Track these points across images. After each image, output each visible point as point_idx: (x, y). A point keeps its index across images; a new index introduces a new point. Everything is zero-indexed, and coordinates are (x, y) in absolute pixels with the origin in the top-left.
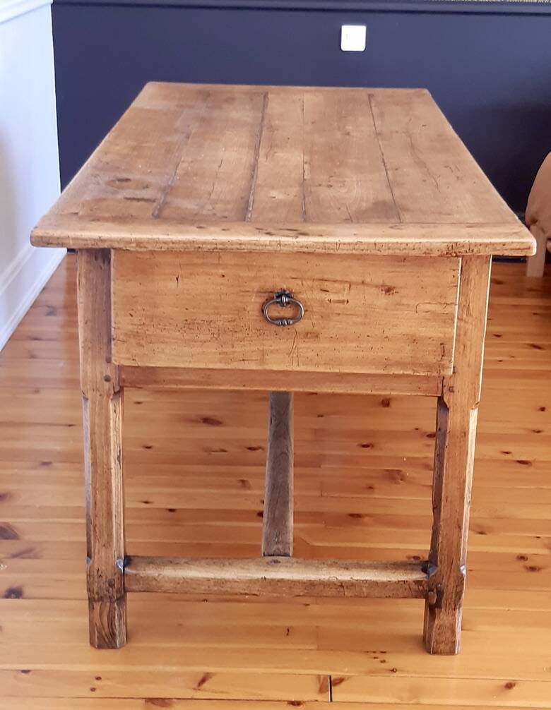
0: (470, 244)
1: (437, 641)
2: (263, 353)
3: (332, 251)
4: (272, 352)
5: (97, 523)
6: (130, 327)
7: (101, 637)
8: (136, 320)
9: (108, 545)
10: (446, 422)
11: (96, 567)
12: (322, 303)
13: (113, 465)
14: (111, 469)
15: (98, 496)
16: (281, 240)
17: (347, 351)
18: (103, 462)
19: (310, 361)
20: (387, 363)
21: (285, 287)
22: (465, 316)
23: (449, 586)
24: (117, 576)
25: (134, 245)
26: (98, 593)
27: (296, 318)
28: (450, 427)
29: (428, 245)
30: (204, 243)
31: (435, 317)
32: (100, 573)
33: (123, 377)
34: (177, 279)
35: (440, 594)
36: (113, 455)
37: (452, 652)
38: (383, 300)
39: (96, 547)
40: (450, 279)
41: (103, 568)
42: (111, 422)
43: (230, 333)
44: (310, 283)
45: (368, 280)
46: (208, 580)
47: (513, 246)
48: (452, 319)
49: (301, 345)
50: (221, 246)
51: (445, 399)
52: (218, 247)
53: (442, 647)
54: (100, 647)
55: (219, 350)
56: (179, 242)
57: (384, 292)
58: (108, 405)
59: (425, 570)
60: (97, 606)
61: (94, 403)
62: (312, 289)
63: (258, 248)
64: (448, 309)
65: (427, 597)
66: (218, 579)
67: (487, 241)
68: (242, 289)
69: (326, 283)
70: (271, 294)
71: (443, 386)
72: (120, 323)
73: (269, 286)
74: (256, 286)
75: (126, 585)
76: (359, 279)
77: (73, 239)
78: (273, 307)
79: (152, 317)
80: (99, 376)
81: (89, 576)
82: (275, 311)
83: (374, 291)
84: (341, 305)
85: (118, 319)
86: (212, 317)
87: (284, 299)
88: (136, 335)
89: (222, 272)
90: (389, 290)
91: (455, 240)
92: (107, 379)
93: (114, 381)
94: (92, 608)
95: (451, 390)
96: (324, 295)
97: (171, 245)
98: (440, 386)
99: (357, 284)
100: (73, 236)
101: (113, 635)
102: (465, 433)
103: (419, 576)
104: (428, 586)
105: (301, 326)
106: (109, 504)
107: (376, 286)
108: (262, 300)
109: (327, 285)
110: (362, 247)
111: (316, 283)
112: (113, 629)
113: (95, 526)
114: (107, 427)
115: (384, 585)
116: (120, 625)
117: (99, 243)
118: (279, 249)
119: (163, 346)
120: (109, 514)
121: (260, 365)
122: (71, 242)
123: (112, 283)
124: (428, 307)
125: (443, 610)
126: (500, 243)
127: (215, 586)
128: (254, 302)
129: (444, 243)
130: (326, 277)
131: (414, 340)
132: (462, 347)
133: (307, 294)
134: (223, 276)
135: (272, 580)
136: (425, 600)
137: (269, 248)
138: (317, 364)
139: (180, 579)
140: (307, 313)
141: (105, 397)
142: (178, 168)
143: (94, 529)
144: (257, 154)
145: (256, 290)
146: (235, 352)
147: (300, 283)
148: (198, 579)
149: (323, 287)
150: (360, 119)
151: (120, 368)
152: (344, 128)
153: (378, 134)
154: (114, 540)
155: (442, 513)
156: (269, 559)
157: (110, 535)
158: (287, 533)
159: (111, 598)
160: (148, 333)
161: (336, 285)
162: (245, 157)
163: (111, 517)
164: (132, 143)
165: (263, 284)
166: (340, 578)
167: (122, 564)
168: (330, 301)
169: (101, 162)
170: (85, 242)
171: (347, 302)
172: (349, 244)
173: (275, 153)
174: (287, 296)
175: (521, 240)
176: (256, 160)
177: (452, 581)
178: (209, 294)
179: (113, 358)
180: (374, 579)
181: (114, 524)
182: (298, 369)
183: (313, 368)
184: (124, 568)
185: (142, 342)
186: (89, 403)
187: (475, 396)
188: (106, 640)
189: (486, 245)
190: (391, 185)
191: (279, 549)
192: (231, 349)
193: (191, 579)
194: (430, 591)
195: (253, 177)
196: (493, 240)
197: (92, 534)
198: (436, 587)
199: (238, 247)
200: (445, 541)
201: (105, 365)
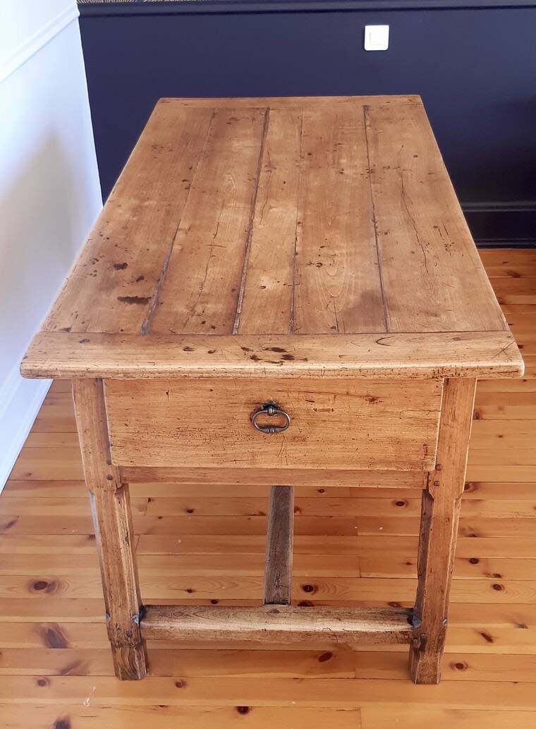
1: (420, 675)
2: (253, 454)
3: (317, 377)
4: (261, 454)
5: (112, 590)
6: (125, 435)
7: (124, 672)
8: (131, 429)
9: (123, 606)
10: (431, 510)
11: (114, 622)
12: (308, 411)
13: (121, 545)
14: (120, 549)
15: (111, 570)
16: (266, 367)
17: (335, 452)
18: (112, 543)
19: (299, 461)
20: (372, 462)
21: (272, 399)
22: (450, 422)
23: (433, 634)
24: (133, 629)
25: (122, 375)
26: (118, 642)
27: (282, 427)
28: (434, 513)
29: (414, 371)
30: (190, 372)
31: (417, 422)
32: (118, 627)
33: (124, 476)
34: (167, 393)
35: (424, 641)
36: (121, 537)
37: (434, 682)
38: (367, 409)
39: (113, 608)
40: (433, 389)
41: (122, 623)
42: (117, 512)
43: (221, 438)
44: (296, 395)
45: (352, 391)
46: (215, 631)
47: (502, 370)
48: (435, 424)
49: (289, 448)
50: (207, 375)
51: (431, 492)
52: (204, 375)
53: (425, 679)
54: (124, 679)
55: (212, 452)
56: (166, 372)
57: (368, 402)
58: (112, 498)
59: (410, 622)
60: (119, 651)
61: (99, 497)
62: (298, 400)
63: (243, 376)
64: (432, 415)
65: (412, 643)
66: (224, 631)
67: (474, 365)
68: (231, 401)
69: (311, 395)
70: (258, 405)
71: (428, 482)
72: (117, 431)
73: (256, 398)
74: (243, 398)
75: (142, 636)
76: (345, 390)
77: (62, 371)
78: (260, 417)
79: (147, 426)
80: (101, 475)
81: (109, 629)
82: (263, 419)
83: (357, 400)
84: (327, 413)
85: (114, 428)
86: (203, 425)
87: (271, 411)
88: (132, 441)
89: (211, 387)
90: (373, 400)
91: (442, 365)
92: (110, 478)
93: (116, 478)
94: (114, 652)
95: (436, 484)
96: (309, 405)
97: (157, 375)
98: (426, 480)
99: (342, 395)
100: (61, 369)
101: (134, 671)
102: (449, 519)
103: (404, 627)
104: (413, 635)
105: (287, 432)
106: (121, 576)
107: (361, 397)
108: (250, 411)
109: (314, 396)
110: (346, 373)
111: (302, 395)
112: (133, 666)
113: (110, 593)
114: (113, 516)
115: (373, 635)
116: (140, 664)
117: (87, 374)
118: (264, 376)
119: (158, 450)
120: (122, 583)
121: (251, 464)
122: (60, 374)
123: (105, 398)
124: (412, 414)
125: (426, 653)
126: (487, 368)
127: (221, 635)
128: (243, 414)
129: (429, 368)
130: (310, 389)
131: (397, 442)
132: (447, 448)
133: (293, 404)
134: (212, 390)
135: (272, 631)
136: (409, 646)
137: (254, 375)
138: (305, 463)
139: (189, 630)
140: (294, 421)
141: (109, 493)
142: (176, 242)
143: (110, 595)
144: (253, 211)
145: (244, 401)
146: (226, 454)
147: (286, 395)
148: (206, 631)
149: (308, 398)
150: (355, 148)
151: (120, 468)
152: (338, 163)
153: (371, 172)
154: (129, 603)
155: (426, 581)
156: (270, 607)
157: (124, 599)
158: (286, 574)
159: (130, 645)
160: (144, 439)
161: (321, 396)
162: (241, 219)
163: (124, 585)
164: (134, 202)
165: (250, 396)
166: (334, 629)
167: (138, 619)
168: (316, 410)
169: (102, 235)
170: (74, 374)
171: (333, 410)
172: (334, 370)
173: (271, 208)
174: (274, 407)
175: (510, 363)
176: (251, 221)
177: (434, 631)
178: (199, 406)
179: (112, 461)
180: (364, 630)
181: (127, 590)
182: (287, 467)
183: (300, 467)
184: (139, 621)
185: (138, 447)
186: (95, 498)
187: (459, 488)
188: (129, 674)
189: (473, 369)
190: (381, 262)
191: (278, 594)
192: (223, 452)
193: (200, 631)
194: (415, 639)
195: (246, 251)
196: (481, 364)
197: (108, 598)
198: (420, 635)
199: (224, 374)
200: (429, 602)
201: (106, 466)
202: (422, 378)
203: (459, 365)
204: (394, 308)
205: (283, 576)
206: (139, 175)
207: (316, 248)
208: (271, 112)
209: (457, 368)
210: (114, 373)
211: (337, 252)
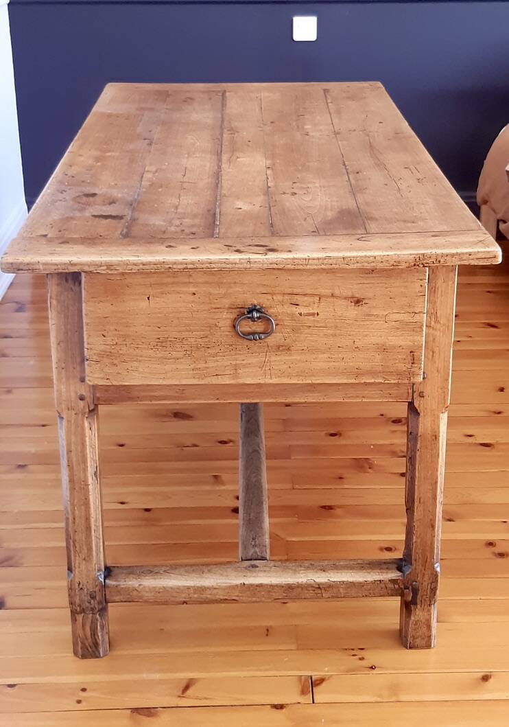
0: (437, 255)
1: (413, 636)
2: (236, 368)
3: (301, 267)
4: (245, 366)
5: (77, 538)
6: (103, 347)
7: (84, 647)
8: (109, 340)
9: (88, 559)
10: (418, 427)
11: (77, 580)
12: (292, 316)
13: (90, 481)
14: (89, 485)
15: (77, 512)
16: (251, 257)
17: (320, 362)
18: (80, 478)
19: (282, 374)
20: (359, 373)
21: (256, 302)
22: (433, 323)
23: (425, 582)
24: (97, 589)
25: (105, 268)
26: (80, 606)
27: (267, 333)
28: (421, 431)
29: (396, 258)
30: (175, 263)
31: (403, 326)
32: (81, 586)
33: (98, 395)
34: (148, 298)
35: (415, 591)
36: (90, 471)
37: (428, 646)
38: (352, 312)
39: (77, 561)
40: (418, 289)
41: (85, 582)
42: (87, 439)
43: (203, 349)
44: (280, 298)
45: (337, 292)
46: (188, 588)
47: (480, 256)
48: (421, 328)
49: (273, 358)
50: (192, 266)
51: (416, 405)
52: (189, 266)
53: (418, 641)
54: (84, 657)
55: (192, 366)
56: (150, 263)
57: (353, 304)
58: (83, 423)
59: (400, 569)
60: (80, 618)
61: (69, 421)
62: (282, 303)
63: (228, 266)
64: (417, 318)
65: (402, 595)
66: (198, 587)
67: (454, 251)
68: (214, 306)
69: (296, 297)
70: (242, 310)
71: (413, 392)
72: (93, 343)
73: (239, 302)
74: (226, 302)
75: (107, 597)
76: (329, 292)
77: (44, 264)
78: (244, 322)
79: (125, 337)
80: (73, 395)
81: (70, 589)
82: (246, 326)
83: (343, 302)
84: (311, 318)
85: (91, 340)
86: (185, 334)
87: (256, 315)
88: (110, 355)
89: (193, 290)
90: (358, 302)
91: (423, 252)
92: (82, 398)
93: (89, 400)
94: (74, 620)
95: (421, 395)
96: (294, 308)
97: (141, 266)
98: (410, 391)
99: (327, 296)
100: (44, 261)
101: (96, 645)
102: (436, 436)
103: (394, 575)
104: (404, 584)
105: (272, 340)
106: (88, 519)
107: (345, 298)
108: (233, 316)
109: (299, 299)
110: (330, 261)
111: (286, 297)
112: (96, 640)
113: (74, 541)
114: (83, 444)
115: (361, 585)
116: (102, 636)
117: (69, 267)
118: (249, 266)
119: (135, 364)
120: (88, 528)
121: (234, 379)
122: (41, 267)
123: (84, 305)
124: (397, 317)
125: (418, 606)
126: (466, 253)
127: (195, 593)
128: (226, 318)
129: (411, 255)
130: (296, 291)
131: (384, 349)
132: (431, 353)
133: (278, 309)
134: (194, 294)
135: (252, 585)
136: (399, 598)
137: (239, 265)
138: (289, 376)
139: (160, 588)
140: (278, 327)
141: (80, 415)
142: (144, 179)
143: (74, 545)
144: (220, 160)
145: (227, 306)
146: (208, 368)
147: (271, 298)
148: (179, 588)
149: (294, 301)
150: (318, 117)
151: (94, 387)
152: (303, 128)
153: (336, 133)
154: (94, 553)
155: (415, 514)
156: (247, 563)
157: (90, 549)
158: (263, 535)
159: (92, 609)
160: (121, 352)
161: (306, 298)
162: (208, 164)
163: (90, 532)
164: (96, 153)
165: (234, 300)
166: (318, 580)
167: (103, 576)
168: (301, 314)
169: (66, 175)
170: (56, 267)
171: (318, 314)
172: (318, 259)
173: (238, 158)
174: (258, 311)
175: (487, 249)
176: (219, 167)
177: (426, 578)
178: (181, 312)
179: (87, 378)
180: (351, 580)
181: (93, 538)
182: (271, 381)
183: (286, 381)
184: (104, 580)
185: (115, 362)
186: (64, 422)
187: (444, 400)
188: (90, 650)
189: (453, 255)
190: (354, 191)
191: (256, 552)
192: (204, 365)
193: (171, 588)
194: (405, 589)
195: (217, 186)
196: (459, 251)
197: (72, 548)
198: (411, 585)
199: (208, 265)
200: (419, 541)
201: (79, 384)
202: (404, 266)
203: (439, 251)
204: (372, 219)
205: (260, 536)
206: (97, 135)
207: (289, 184)
208: (227, 94)
209: (438, 255)
210: (97, 265)
211: (309, 185)
